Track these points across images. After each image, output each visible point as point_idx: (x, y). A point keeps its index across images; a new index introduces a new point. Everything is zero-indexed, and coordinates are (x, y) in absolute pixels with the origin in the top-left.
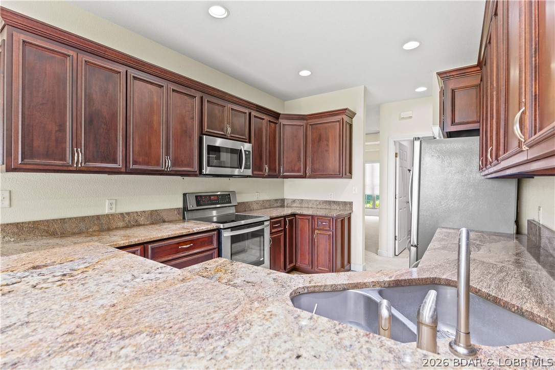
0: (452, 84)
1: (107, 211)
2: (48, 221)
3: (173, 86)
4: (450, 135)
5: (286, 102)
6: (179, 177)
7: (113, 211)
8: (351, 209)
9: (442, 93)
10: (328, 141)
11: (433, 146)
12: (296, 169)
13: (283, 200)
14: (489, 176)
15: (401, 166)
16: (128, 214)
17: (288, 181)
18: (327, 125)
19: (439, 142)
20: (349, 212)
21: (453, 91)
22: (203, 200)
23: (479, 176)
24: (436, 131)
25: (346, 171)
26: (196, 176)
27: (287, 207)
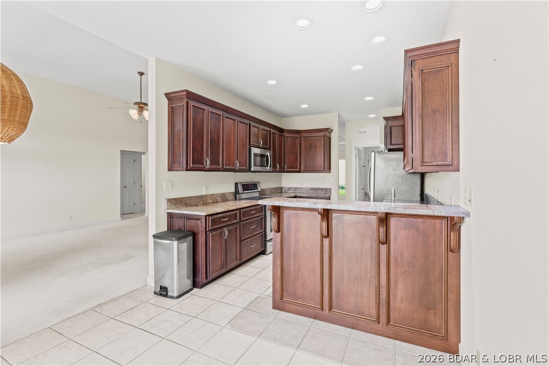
0: (391, 123)
1: (204, 193)
2: (185, 198)
3: (240, 119)
4: (390, 150)
5: (283, 119)
6: (233, 173)
7: (207, 193)
8: (330, 193)
9: (386, 127)
10: (316, 148)
11: (381, 155)
12: (295, 166)
13: (281, 188)
14: (409, 172)
15: (359, 164)
16: (213, 195)
17: (285, 175)
18: (315, 138)
19: (384, 153)
20: (329, 195)
21: (391, 127)
22: (248, 187)
23: (403, 172)
24: (382, 146)
25: (328, 168)
26: (247, 172)
27: (285, 193)
